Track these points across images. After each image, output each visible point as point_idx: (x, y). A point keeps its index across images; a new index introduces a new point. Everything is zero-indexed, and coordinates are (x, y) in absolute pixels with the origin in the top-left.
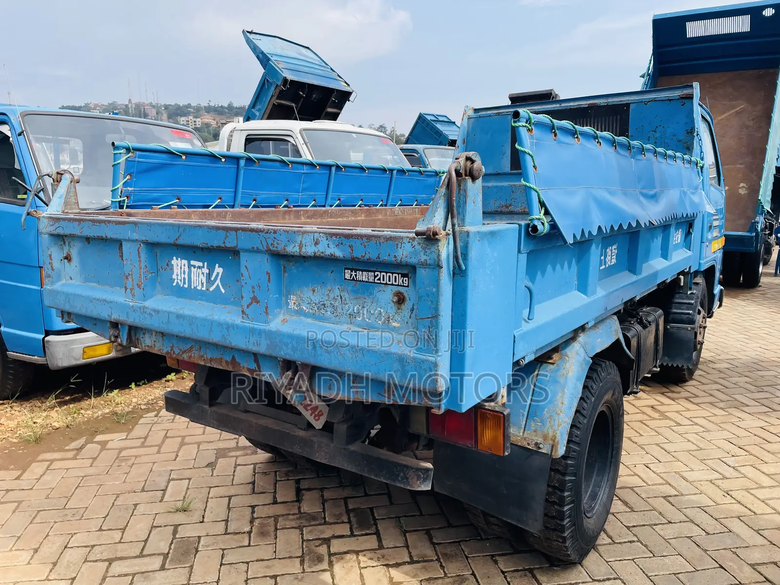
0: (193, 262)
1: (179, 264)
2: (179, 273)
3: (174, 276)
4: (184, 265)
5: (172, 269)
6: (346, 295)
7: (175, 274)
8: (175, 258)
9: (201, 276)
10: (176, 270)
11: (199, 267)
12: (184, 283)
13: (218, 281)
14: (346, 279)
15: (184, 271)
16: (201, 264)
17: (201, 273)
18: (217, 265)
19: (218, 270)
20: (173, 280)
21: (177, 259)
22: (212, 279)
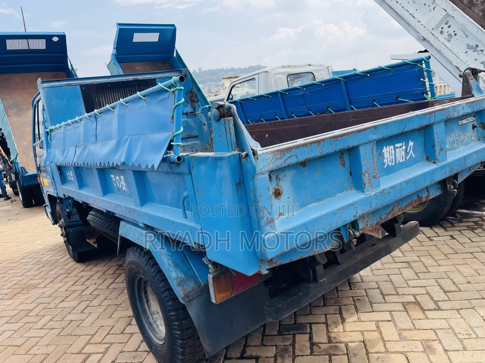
0: (397, 145)
1: (387, 150)
2: (388, 157)
3: (385, 161)
4: (392, 150)
5: (383, 156)
6: (460, 133)
7: (386, 158)
8: (385, 147)
9: (402, 152)
10: (386, 155)
11: (401, 147)
12: (392, 162)
13: (411, 151)
14: (460, 125)
15: (392, 154)
16: (401, 144)
17: (401, 150)
18: (410, 141)
19: (411, 144)
20: (384, 164)
21: (386, 147)
22: (408, 151)
